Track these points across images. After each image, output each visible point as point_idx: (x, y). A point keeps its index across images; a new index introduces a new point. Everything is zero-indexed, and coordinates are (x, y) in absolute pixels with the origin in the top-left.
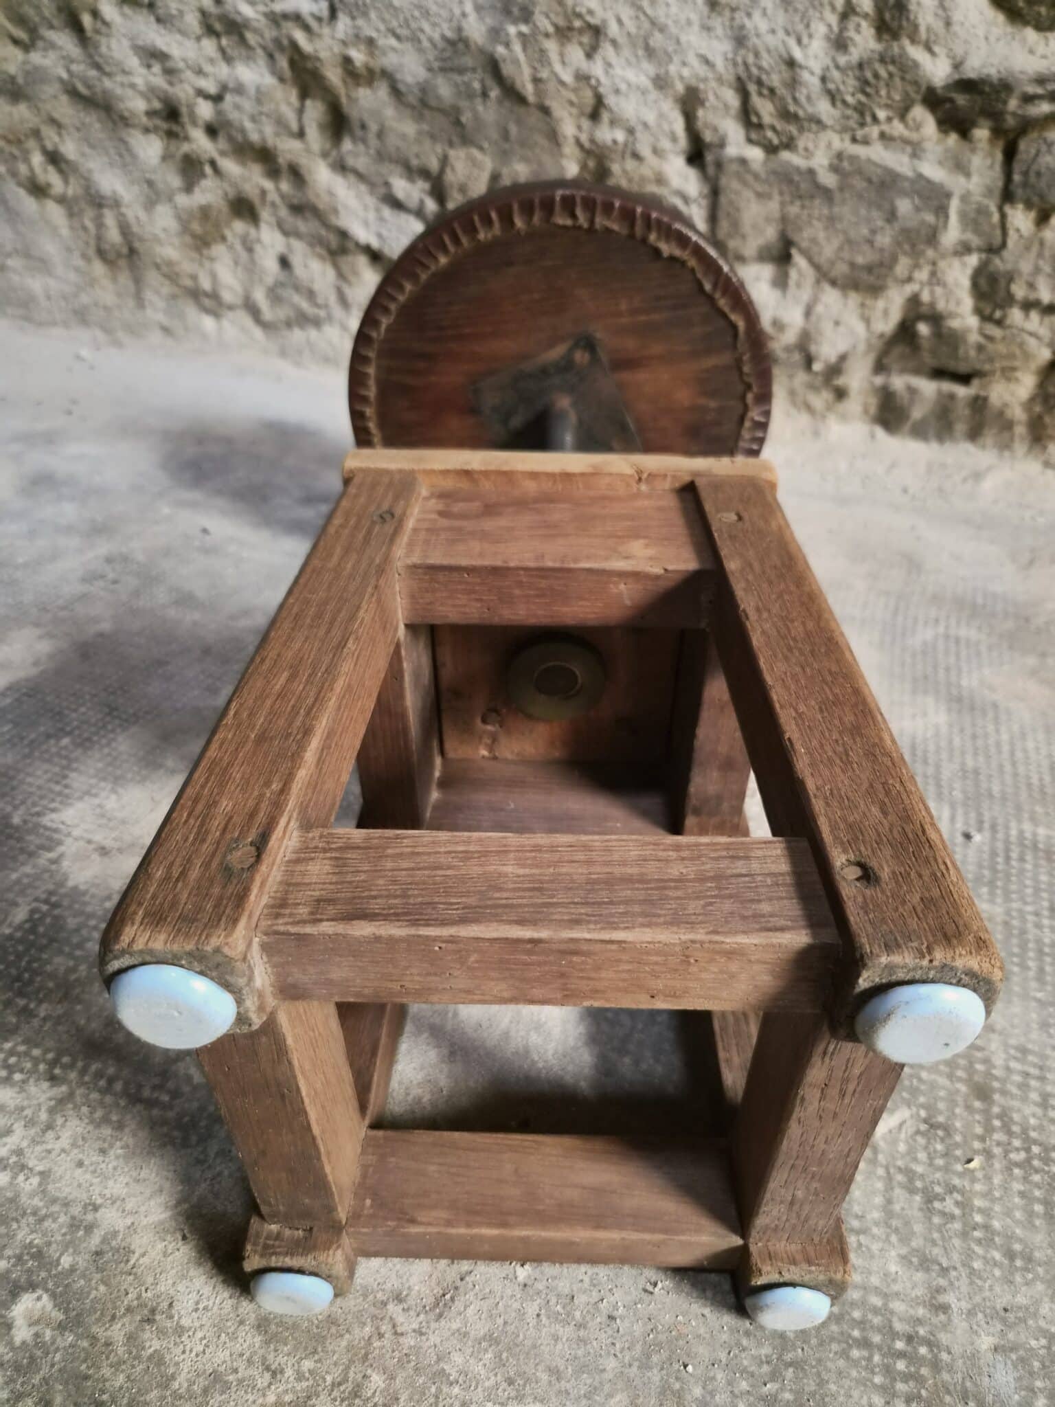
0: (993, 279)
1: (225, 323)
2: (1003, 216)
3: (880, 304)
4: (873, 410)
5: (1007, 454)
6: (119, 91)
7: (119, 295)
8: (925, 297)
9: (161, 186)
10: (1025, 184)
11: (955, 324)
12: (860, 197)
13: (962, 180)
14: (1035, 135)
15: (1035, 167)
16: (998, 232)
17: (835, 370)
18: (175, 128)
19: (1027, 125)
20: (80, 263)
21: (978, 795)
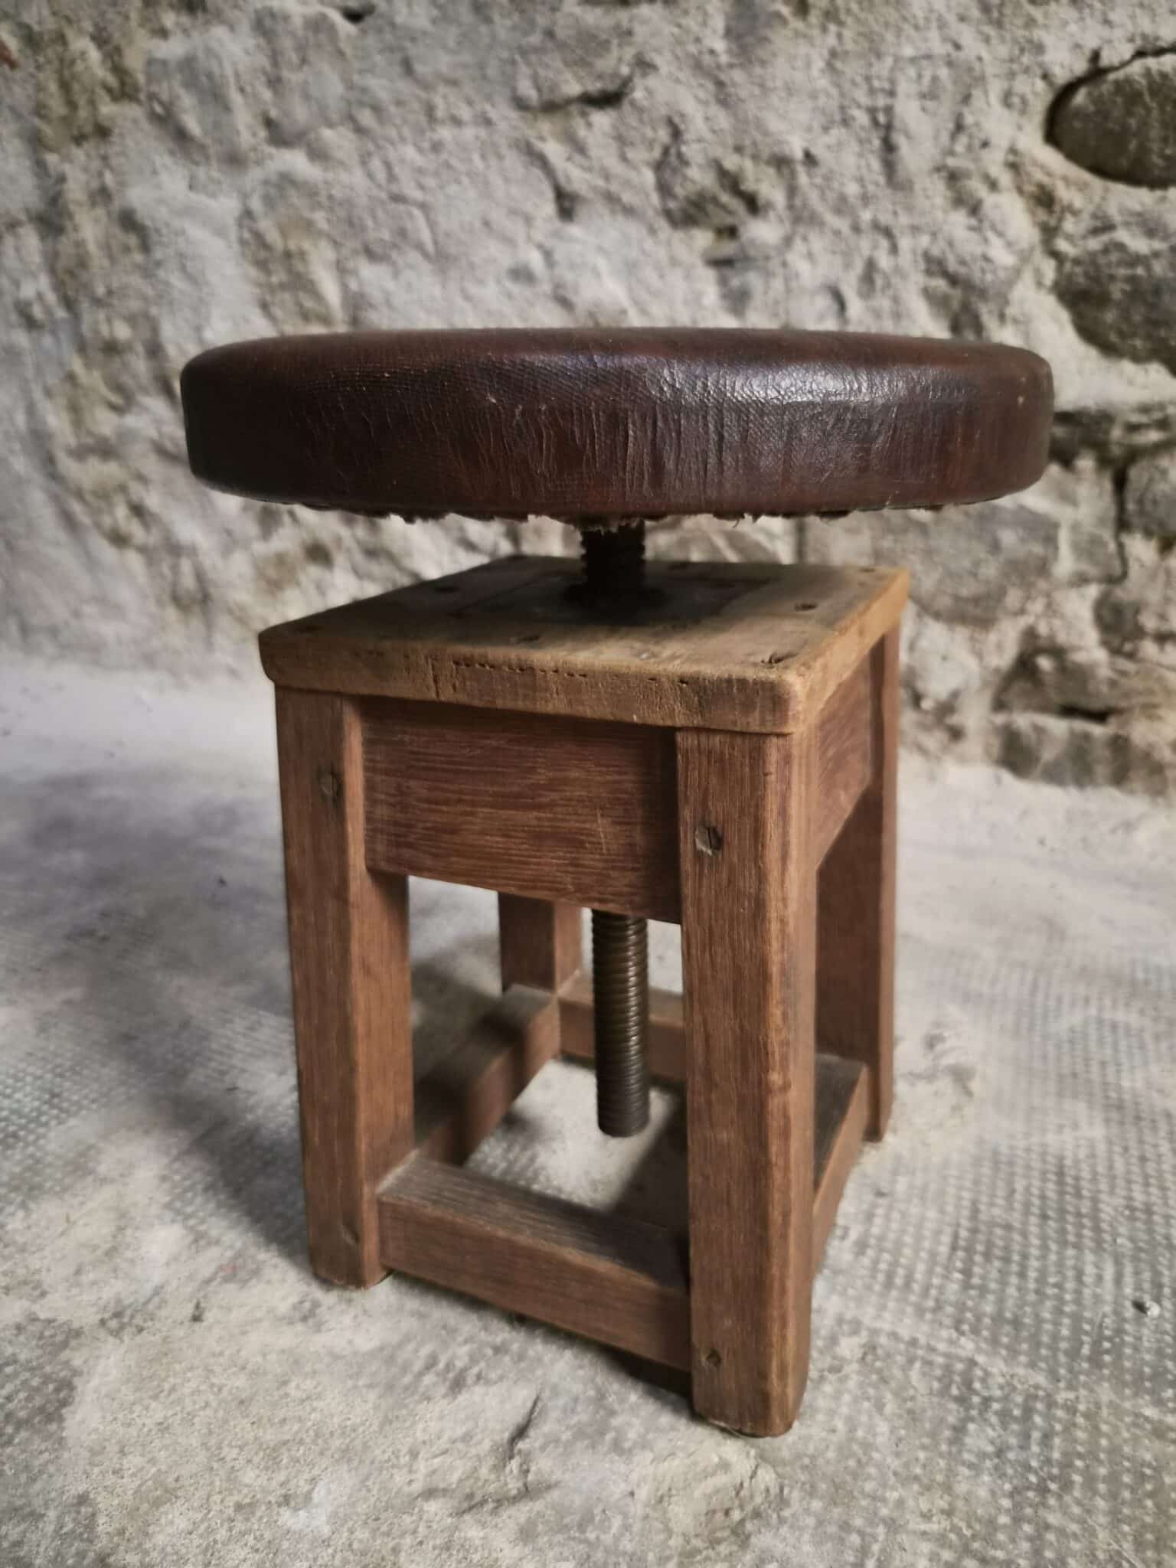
0: (1118, 610)
2: (1121, 547)
3: (992, 637)
4: (996, 751)
5: (1160, 800)
7: (189, 638)
8: (1043, 629)
9: (238, 534)
10: (1142, 512)
11: (1079, 657)
13: (1069, 510)
14: (1144, 461)
15: (1149, 496)
16: (1117, 561)
17: (946, 708)
19: (1134, 455)
20: (153, 608)
21: (1153, 1244)
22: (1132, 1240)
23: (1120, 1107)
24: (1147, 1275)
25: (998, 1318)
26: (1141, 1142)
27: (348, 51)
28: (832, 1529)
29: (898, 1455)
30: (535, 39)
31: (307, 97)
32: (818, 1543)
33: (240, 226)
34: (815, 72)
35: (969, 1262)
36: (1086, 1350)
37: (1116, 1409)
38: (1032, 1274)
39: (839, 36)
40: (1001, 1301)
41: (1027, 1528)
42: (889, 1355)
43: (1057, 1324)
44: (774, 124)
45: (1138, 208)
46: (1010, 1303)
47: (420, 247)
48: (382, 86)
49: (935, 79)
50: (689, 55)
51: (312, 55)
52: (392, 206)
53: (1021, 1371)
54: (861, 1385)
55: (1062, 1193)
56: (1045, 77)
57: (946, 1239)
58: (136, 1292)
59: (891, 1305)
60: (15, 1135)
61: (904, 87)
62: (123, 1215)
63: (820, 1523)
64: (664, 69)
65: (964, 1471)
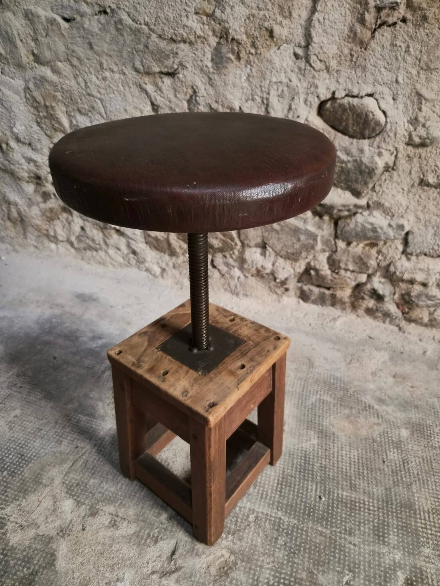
0: (334, 261)
1: (60, 246)
2: (335, 243)
3: (298, 264)
4: (298, 294)
5: (344, 312)
6: (17, 170)
7: (17, 233)
8: (312, 264)
9: (34, 200)
10: (342, 234)
11: (322, 273)
12: (288, 233)
13: (321, 231)
14: (343, 220)
15: (344, 230)
16: (334, 247)
17: (283, 283)
18: (39, 181)
19: (340, 218)
20: (1, 221)
21: (325, 477)
22: (321, 477)
23: (322, 432)
24: (323, 488)
25: (287, 505)
26: (326, 444)
27: (65, 34)
28: (247, 570)
29: (262, 548)
30: (141, 47)
31: (50, 49)
32: (244, 574)
33: (25, 92)
34: (243, 80)
35: (281, 488)
36: (307, 512)
37: (312, 528)
38: (296, 490)
39: (251, 70)
40: (288, 500)
41: (290, 564)
42: (261, 519)
43: (301, 505)
44: (229, 97)
45: (344, 145)
46: (290, 500)
47: (100, 114)
48: (81, 51)
49: (283, 91)
50: (199, 66)
51: (50, 33)
52: (87, 97)
53: (292, 520)
54: (255, 529)
55: (305, 463)
56: (318, 97)
57: (276, 481)
58: (64, 523)
59: (262, 504)
60: (13, 472)
61: (272, 92)
62: (54, 497)
63: (245, 569)
64: (190, 69)
65: (277, 550)
